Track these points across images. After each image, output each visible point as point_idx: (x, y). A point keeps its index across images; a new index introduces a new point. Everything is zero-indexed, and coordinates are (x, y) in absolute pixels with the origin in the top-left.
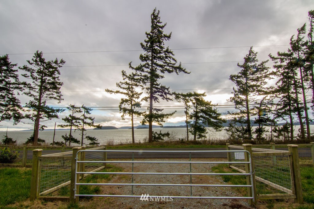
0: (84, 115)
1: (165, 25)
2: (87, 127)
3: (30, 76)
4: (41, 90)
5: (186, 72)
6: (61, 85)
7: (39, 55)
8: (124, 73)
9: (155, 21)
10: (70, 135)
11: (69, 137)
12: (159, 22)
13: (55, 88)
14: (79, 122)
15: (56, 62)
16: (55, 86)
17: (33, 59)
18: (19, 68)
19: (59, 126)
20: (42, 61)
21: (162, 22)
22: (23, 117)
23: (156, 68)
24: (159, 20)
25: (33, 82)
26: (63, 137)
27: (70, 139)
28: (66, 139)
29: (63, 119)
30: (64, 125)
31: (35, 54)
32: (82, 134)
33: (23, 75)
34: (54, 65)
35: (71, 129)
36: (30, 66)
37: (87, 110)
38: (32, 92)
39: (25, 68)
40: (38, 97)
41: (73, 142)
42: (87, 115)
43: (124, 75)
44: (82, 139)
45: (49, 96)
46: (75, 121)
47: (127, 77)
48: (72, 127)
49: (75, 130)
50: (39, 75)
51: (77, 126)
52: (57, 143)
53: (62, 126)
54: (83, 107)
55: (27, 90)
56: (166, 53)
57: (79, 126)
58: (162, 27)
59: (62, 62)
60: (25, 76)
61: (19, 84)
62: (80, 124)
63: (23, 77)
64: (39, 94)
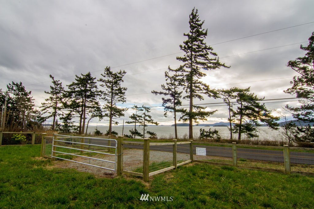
0: (144, 114)
1: (203, 23)
2: (147, 123)
3: (105, 85)
4: (112, 95)
5: (225, 67)
6: (126, 90)
7: (108, 70)
8: (167, 74)
9: (194, 20)
10: (136, 130)
11: (134, 131)
12: (197, 21)
13: (121, 93)
14: (142, 120)
15: (120, 73)
16: (120, 91)
17: (105, 73)
18: (98, 81)
19: (127, 122)
20: (111, 73)
21: (200, 21)
22: (104, 116)
23: (197, 67)
24: (198, 19)
25: (106, 90)
26: (130, 131)
27: (136, 133)
28: (133, 133)
29: (130, 117)
30: (130, 122)
31: (105, 69)
32: (143, 130)
33: (101, 85)
34: (119, 75)
35: (135, 125)
36: (104, 79)
37: (147, 109)
38: (107, 97)
39: (101, 80)
40: (110, 101)
41: (138, 136)
42: (147, 113)
43: (166, 76)
44: (144, 133)
45: (118, 99)
46: (139, 118)
47: (169, 78)
48: (136, 123)
49: (140, 125)
50: (110, 84)
51: (141, 122)
52: (127, 136)
53: (128, 123)
54: (143, 107)
55: (103, 96)
56: (206, 50)
57: (142, 122)
58: (200, 25)
59: (124, 72)
60: (102, 86)
61: (98, 92)
62: (142, 121)
63: (101, 86)
64: (111, 98)
